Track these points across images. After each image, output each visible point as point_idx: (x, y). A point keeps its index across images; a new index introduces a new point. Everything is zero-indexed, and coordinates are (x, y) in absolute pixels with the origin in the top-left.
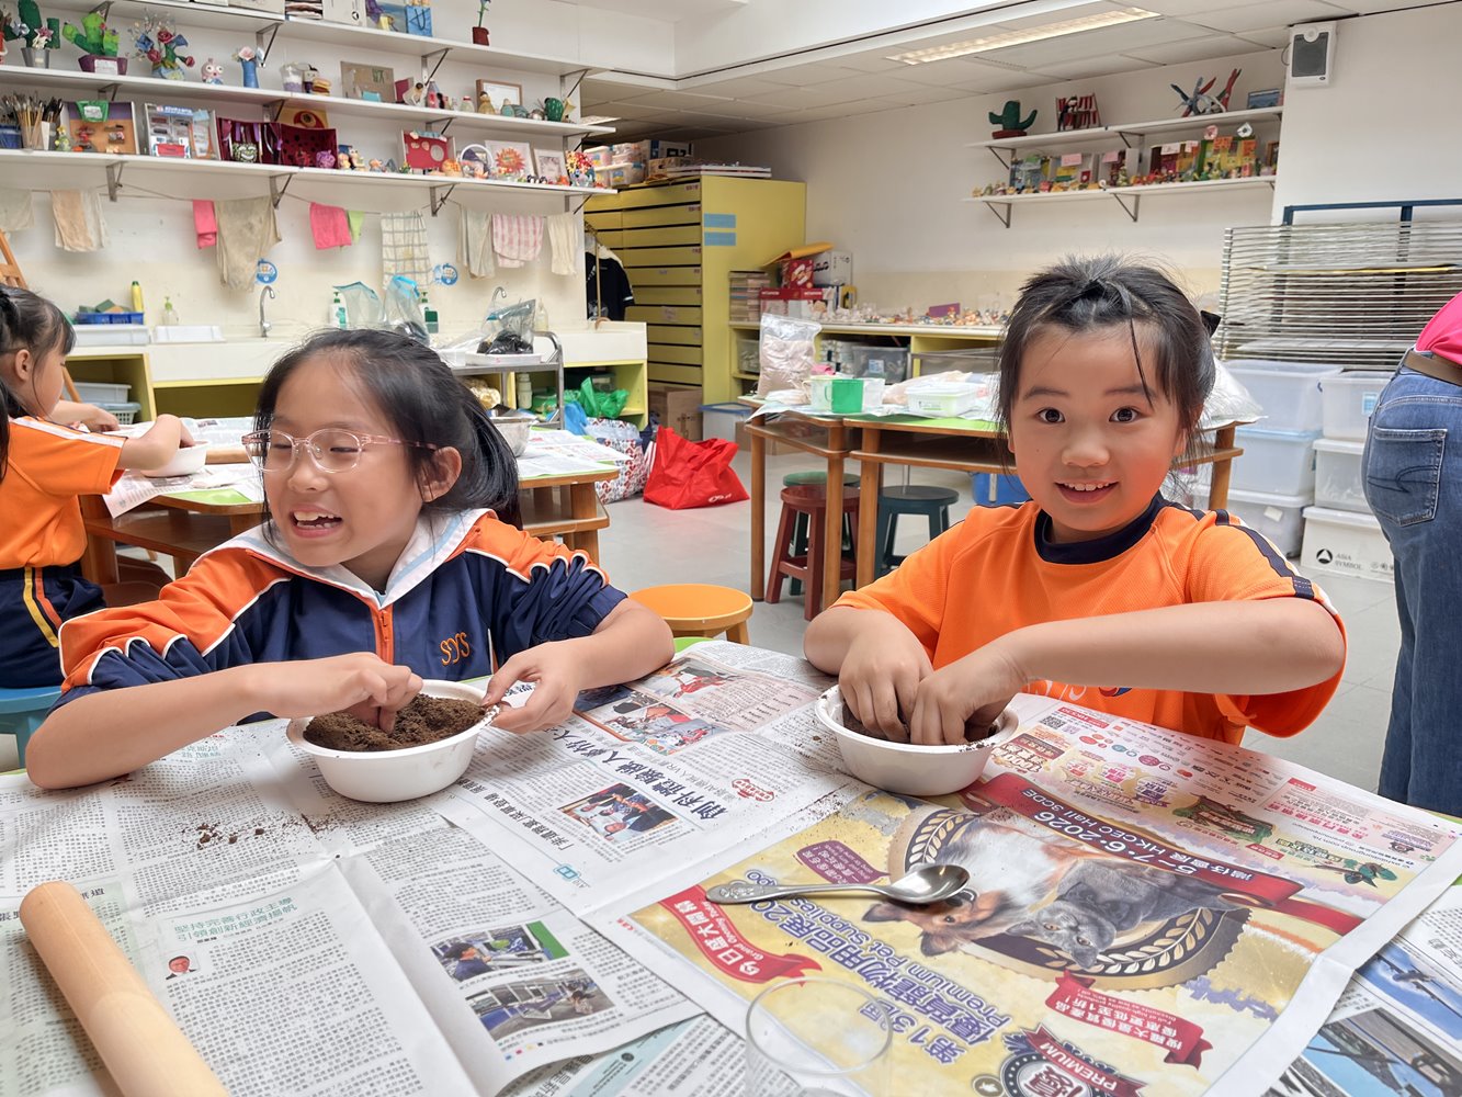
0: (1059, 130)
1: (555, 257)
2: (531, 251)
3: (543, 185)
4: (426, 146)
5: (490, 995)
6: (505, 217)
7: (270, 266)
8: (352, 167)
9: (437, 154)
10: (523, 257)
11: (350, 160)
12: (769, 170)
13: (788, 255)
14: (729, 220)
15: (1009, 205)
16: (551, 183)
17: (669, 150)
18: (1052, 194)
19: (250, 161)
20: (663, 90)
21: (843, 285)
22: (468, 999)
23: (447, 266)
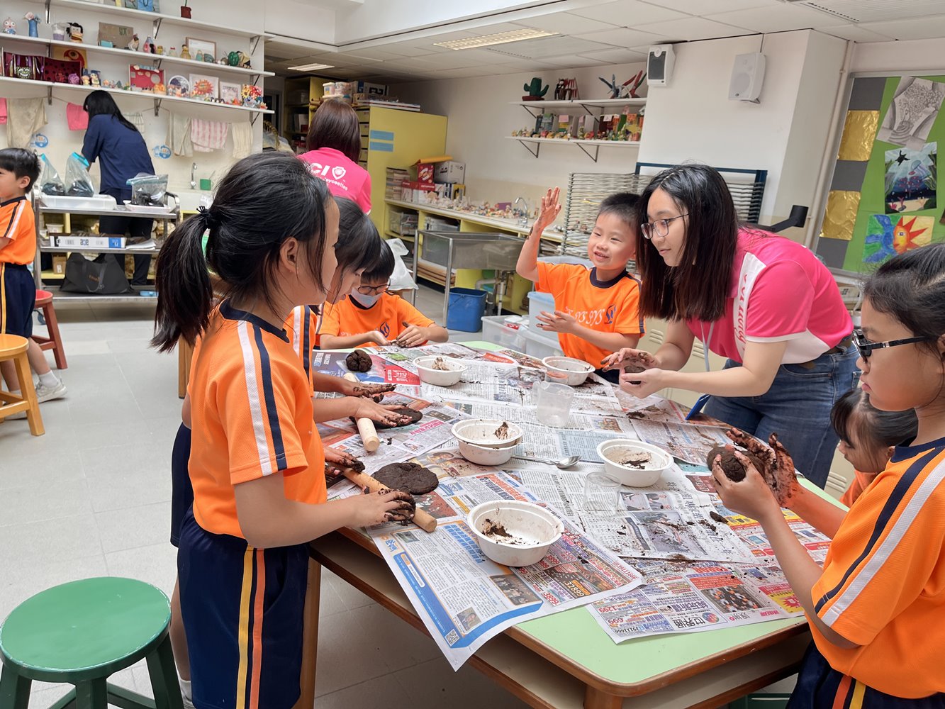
0: (556, 99)
1: (236, 147)
2: (218, 143)
3: (222, 104)
4: (148, 75)
6: (200, 121)
7: (44, 138)
8: (91, 84)
10: (212, 146)
11: (90, 80)
12: (419, 106)
13: (419, 162)
14: (389, 136)
15: (539, 144)
21: (455, 183)
23: (164, 147)
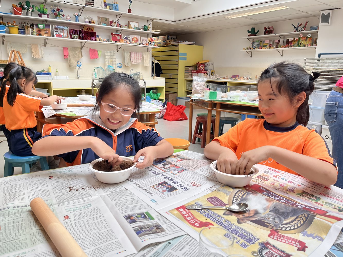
0: (264, 34)
1: (145, 62)
2: (139, 60)
3: (143, 45)
4: (116, 36)
5: (137, 227)
6: (133, 53)
7: (80, 63)
8: (99, 40)
9: (119, 38)
10: (137, 62)
11: (99, 39)
12: (195, 43)
13: (199, 63)
14: (185, 54)
15: (252, 52)
16: (144, 45)
17: (172, 38)
18: (262, 49)
19: (76, 39)
20: (171, 24)
21: (211, 70)
22: (132, 228)
23: (120, 64)
